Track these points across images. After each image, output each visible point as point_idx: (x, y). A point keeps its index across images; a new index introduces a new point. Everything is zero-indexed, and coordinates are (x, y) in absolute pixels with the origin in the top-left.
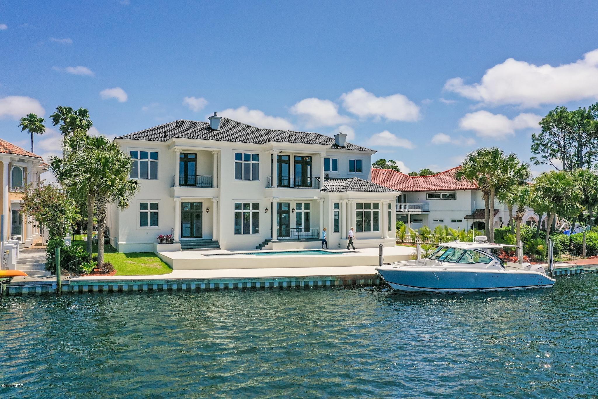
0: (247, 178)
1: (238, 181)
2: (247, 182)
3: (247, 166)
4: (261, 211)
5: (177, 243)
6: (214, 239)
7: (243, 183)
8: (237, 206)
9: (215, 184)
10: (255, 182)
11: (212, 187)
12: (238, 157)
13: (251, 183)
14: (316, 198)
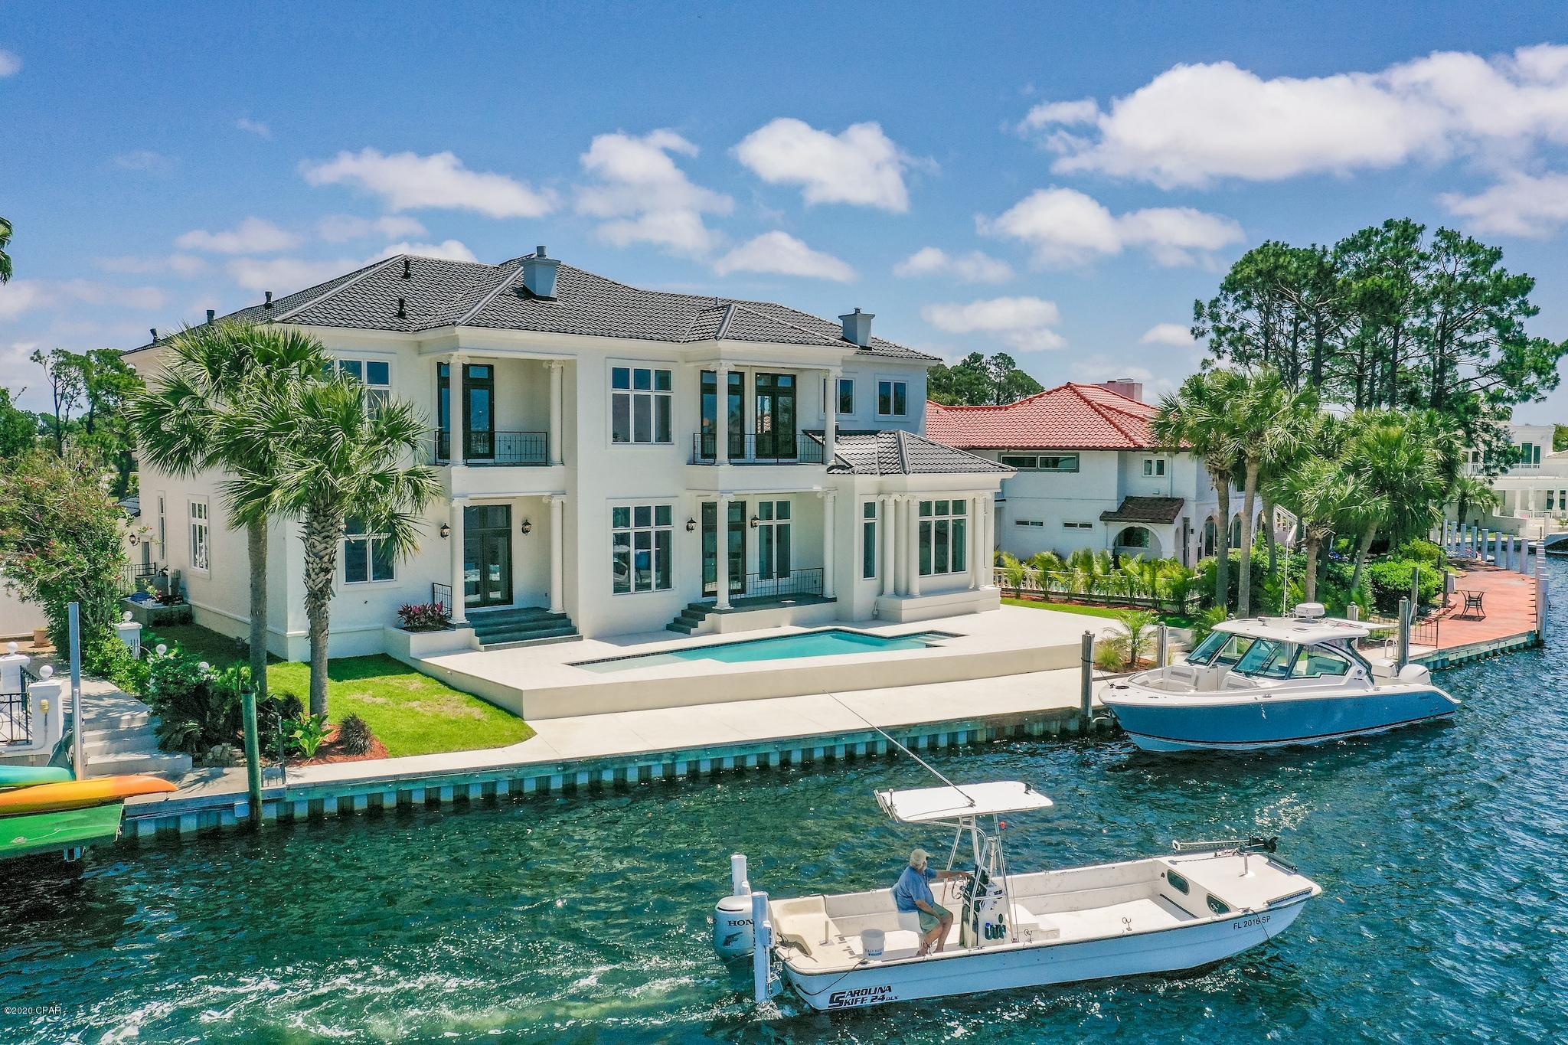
0: (642, 437)
1: (622, 448)
2: (643, 448)
3: (642, 403)
4: (676, 528)
5: (463, 626)
6: (556, 608)
7: (631, 450)
8: (620, 516)
9: (555, 453)
10: (662, 449)
11: (547, 463)
12: (620, 377)
13: (653, 451)
14: (816, 488)
